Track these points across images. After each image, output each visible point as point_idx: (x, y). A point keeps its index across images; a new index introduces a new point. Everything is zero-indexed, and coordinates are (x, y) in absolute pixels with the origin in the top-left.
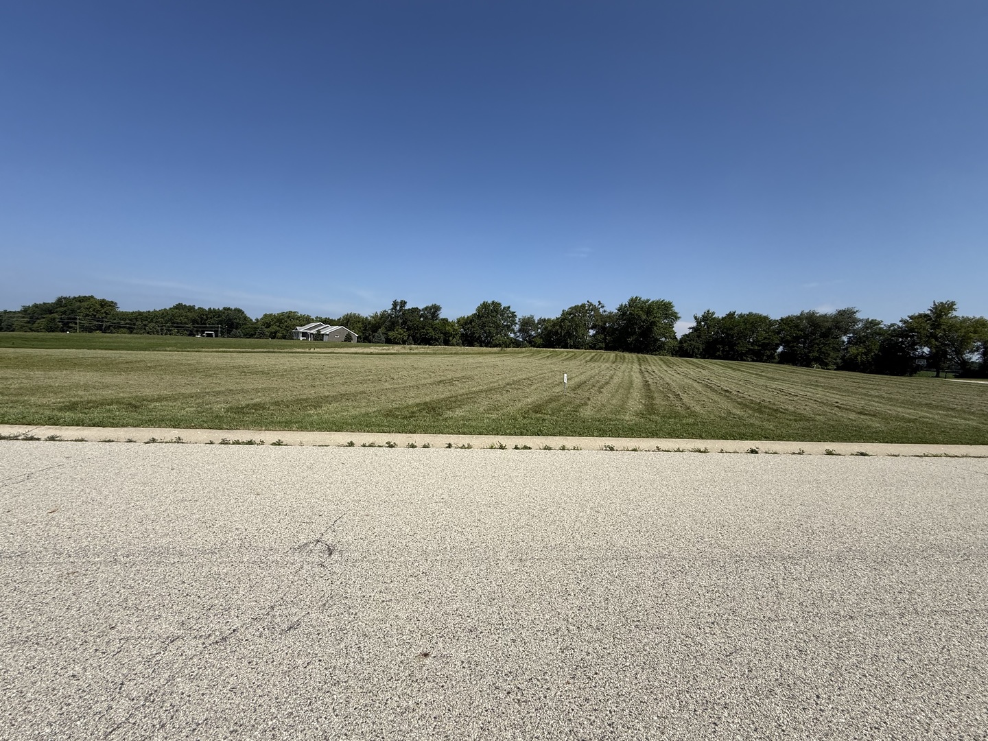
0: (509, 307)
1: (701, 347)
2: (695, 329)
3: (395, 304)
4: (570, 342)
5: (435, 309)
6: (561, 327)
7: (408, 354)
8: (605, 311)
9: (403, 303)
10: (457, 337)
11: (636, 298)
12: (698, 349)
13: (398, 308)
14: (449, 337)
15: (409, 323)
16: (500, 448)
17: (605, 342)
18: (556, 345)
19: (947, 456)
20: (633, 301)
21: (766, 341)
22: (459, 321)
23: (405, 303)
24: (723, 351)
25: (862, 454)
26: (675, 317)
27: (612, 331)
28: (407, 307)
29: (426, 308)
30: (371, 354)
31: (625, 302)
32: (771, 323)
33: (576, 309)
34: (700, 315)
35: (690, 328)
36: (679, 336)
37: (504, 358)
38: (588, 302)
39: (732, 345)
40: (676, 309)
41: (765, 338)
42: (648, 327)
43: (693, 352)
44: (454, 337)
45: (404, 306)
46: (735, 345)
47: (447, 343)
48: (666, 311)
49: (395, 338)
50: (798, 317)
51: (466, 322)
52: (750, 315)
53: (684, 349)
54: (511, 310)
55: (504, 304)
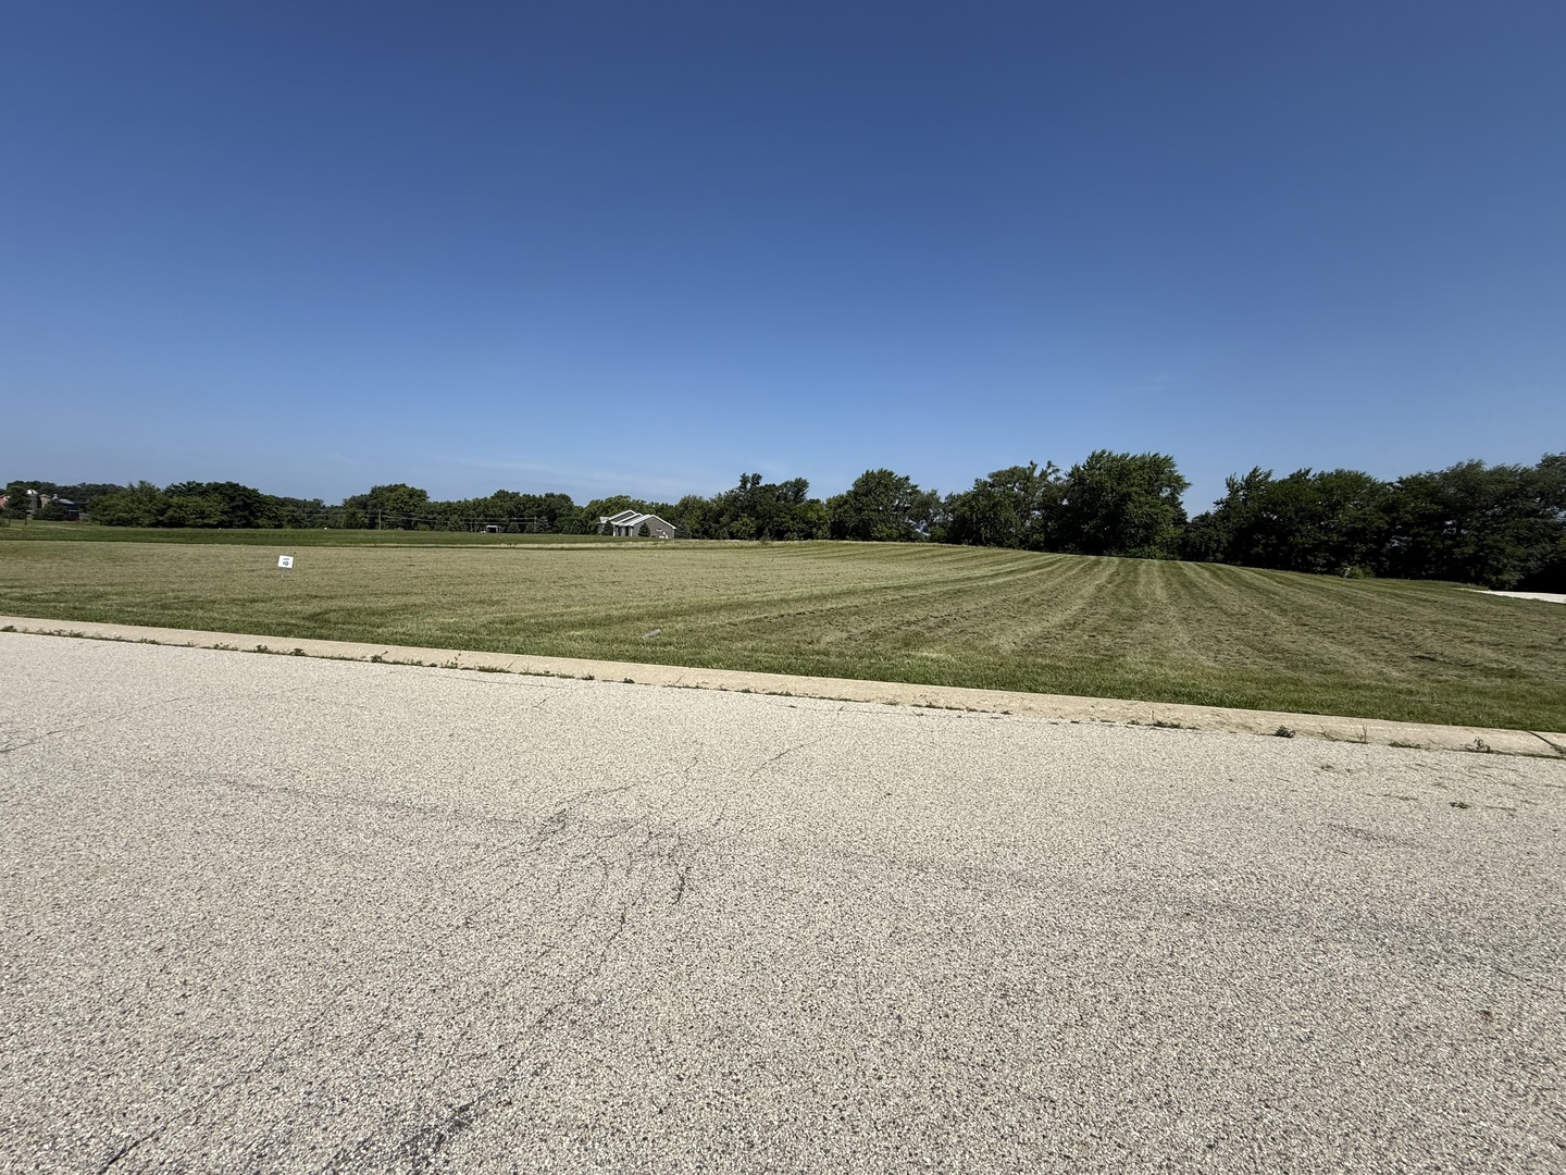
0: (907, 478)
1: (1224, 537)
2: (1227, 504)
3: (744, 480)
4: (985, 532)
5: (800, 486)
6: (972, 507)
8: (1058, 479)
9: (757, 478)
10: (825, 528)
11: (1104, 452)
12: (1218, 542)
13: (749, 486)
14: (811, 528)
15: (759, 508)
17: (1046, 532)
18: (963, 538)
20: (1096, 459)
21: (1359, 525)
22: (829, 501)
23: (759, 477)
24: (1266, 546)
26: (1178, 484)
28: (762, 483)
29: (785, 484)
31: (1082, 462)
32: (1376, 489)
33: (1000, 478)
34: (1239, 479)
35: (1218, 503)
38: (1031, 463)
40: (1180, 470)
41: (1357, 519)
42: (1117, 506)
43: (1208, 548)
44: (820, 528)
45: (758, 483)
46: (1291, 533)
47: (809, 536)
48: (1157, 474)
49: (738, 531)
50: (1444, 476)
51: (839, 503)
52: (1339, 474)
53: (1195, 543)
54: (912, 482)
55: (899, 473)
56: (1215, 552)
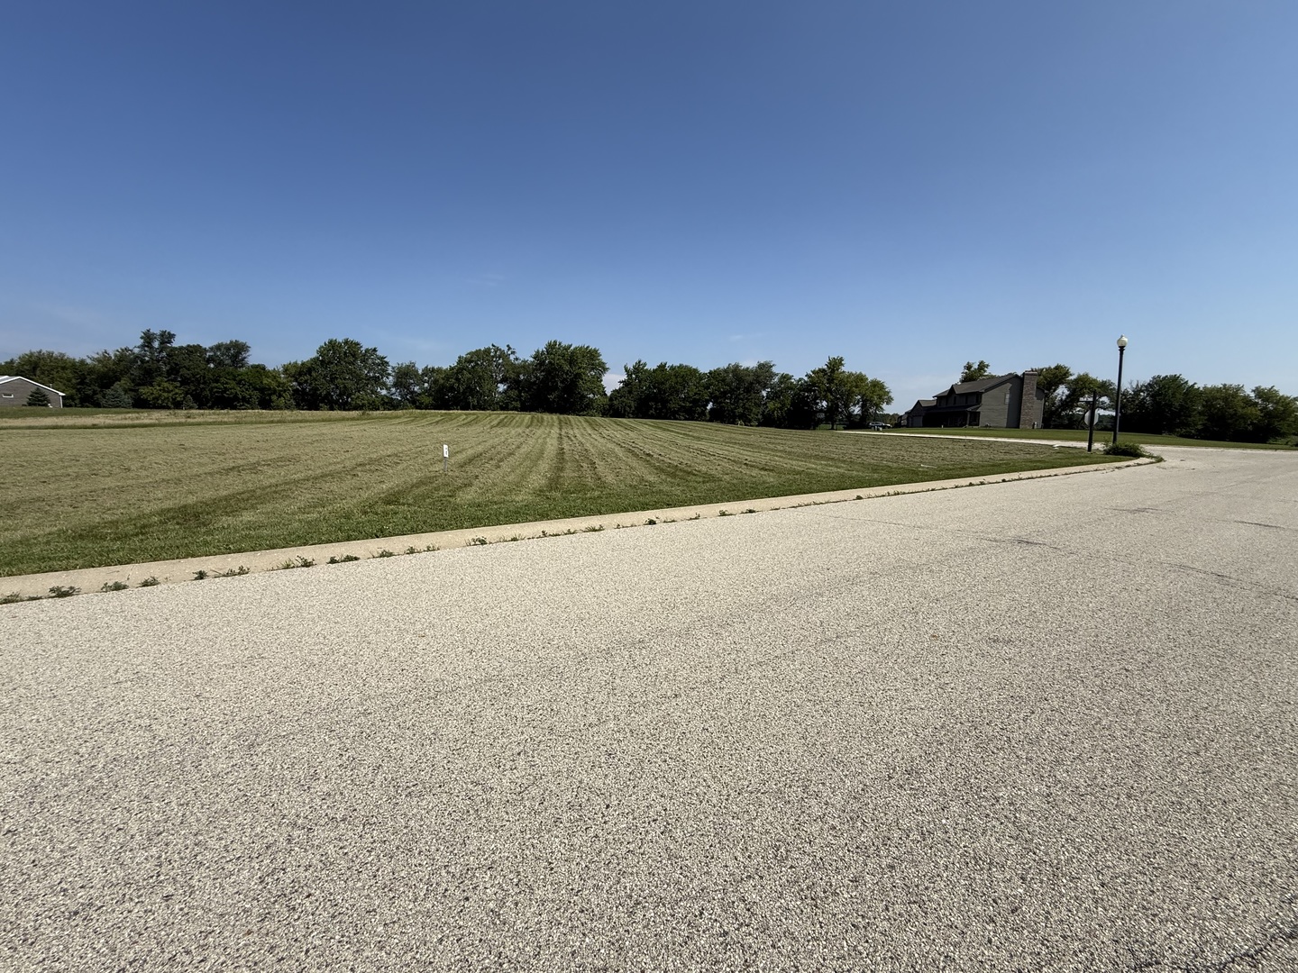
0: (375, 350)
1: (633, 404)
2: (626, 383)
3: (148, 338)
4: (472, 401)
5: (236, 349)
6: (458, 379)
7: (181, 424)
8: (517, 359)
9: (167, 337)
10: (287, 395)
11: (555, 342)
12: (630, 407)
13: (156, 344)
14: (270, 395)
15: (184, 371)
16: (303, 566)
17: (521, 400)
18: (452, 405)
19: (815, 504)
20: (552, 347)
21: (697, 397)
22: (286, 369)
23: (173, 336)
24: (656, 409)
25: (751, 511)
26: (603, 368)
27: (529, 384)
28: (176, 343)
29: (218, 347)
30: (94, 426)
31: (542, 347)
32: (701, 377)
33: (477, 355)
34: (630, 367)
35: (620, 382)
36: (609, 393)
37: (366, 427)
38: (493, 345)
39: (665, 402)
40: (603, 358)
41: (696, 394)
42: (571, 380)
43: (625, 411)
44: (280, 396)
45: (169, 342)
46: (668, 401)
47: (266, 404)
48: (590, 360)
49: (157, 399)
50: (726, 371)
51: (300, 372)
52: (681, 366)
53: (615, 408)
54: (379, 353)
55: (366, 345)
56: (629, 413)
